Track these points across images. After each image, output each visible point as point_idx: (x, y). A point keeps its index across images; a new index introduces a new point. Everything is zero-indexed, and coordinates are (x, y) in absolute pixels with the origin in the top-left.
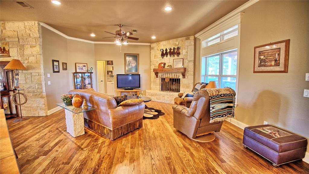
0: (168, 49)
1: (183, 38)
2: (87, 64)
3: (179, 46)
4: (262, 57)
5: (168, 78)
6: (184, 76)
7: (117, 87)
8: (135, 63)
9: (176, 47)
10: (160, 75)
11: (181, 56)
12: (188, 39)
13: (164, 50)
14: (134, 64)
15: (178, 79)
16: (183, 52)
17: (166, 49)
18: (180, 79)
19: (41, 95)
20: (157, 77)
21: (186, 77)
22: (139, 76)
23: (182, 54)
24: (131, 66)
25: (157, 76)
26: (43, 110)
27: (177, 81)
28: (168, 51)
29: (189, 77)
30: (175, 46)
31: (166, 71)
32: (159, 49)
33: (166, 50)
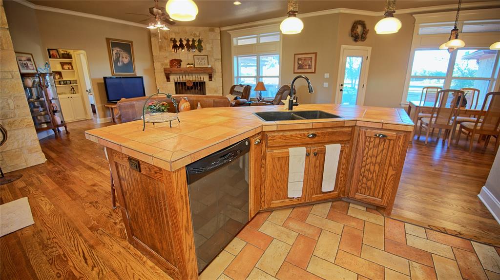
0: (183, 40)
1: (205, 28)
2: (31, 55)
3: (200, 38)
4: (300, 62)
5: (191, 81)
6: (210, 78)
7: (108, 100)
8: (129, 58)
9: (196, 39)
10: (172, 77)
11: (203, 52)
12: (212, 30)
13: (178, 40)
14: (126, 58)
15: (202, 83)
16: (207, 47)
17: (181, 39)
18: (205, 82)
19: (26, 121)
20: (167, 81)
21: (213, 79)
22: (140, 79)
23: (206, 49)
24: (122, 61)
25: (168, 79)
26: (37, 151)
27: (202, 84)
28: (184, 43)
29: (216, 78)
30: (195, 37)
31: (187, 71)
32: (166, 37)
33: (181, 41)
